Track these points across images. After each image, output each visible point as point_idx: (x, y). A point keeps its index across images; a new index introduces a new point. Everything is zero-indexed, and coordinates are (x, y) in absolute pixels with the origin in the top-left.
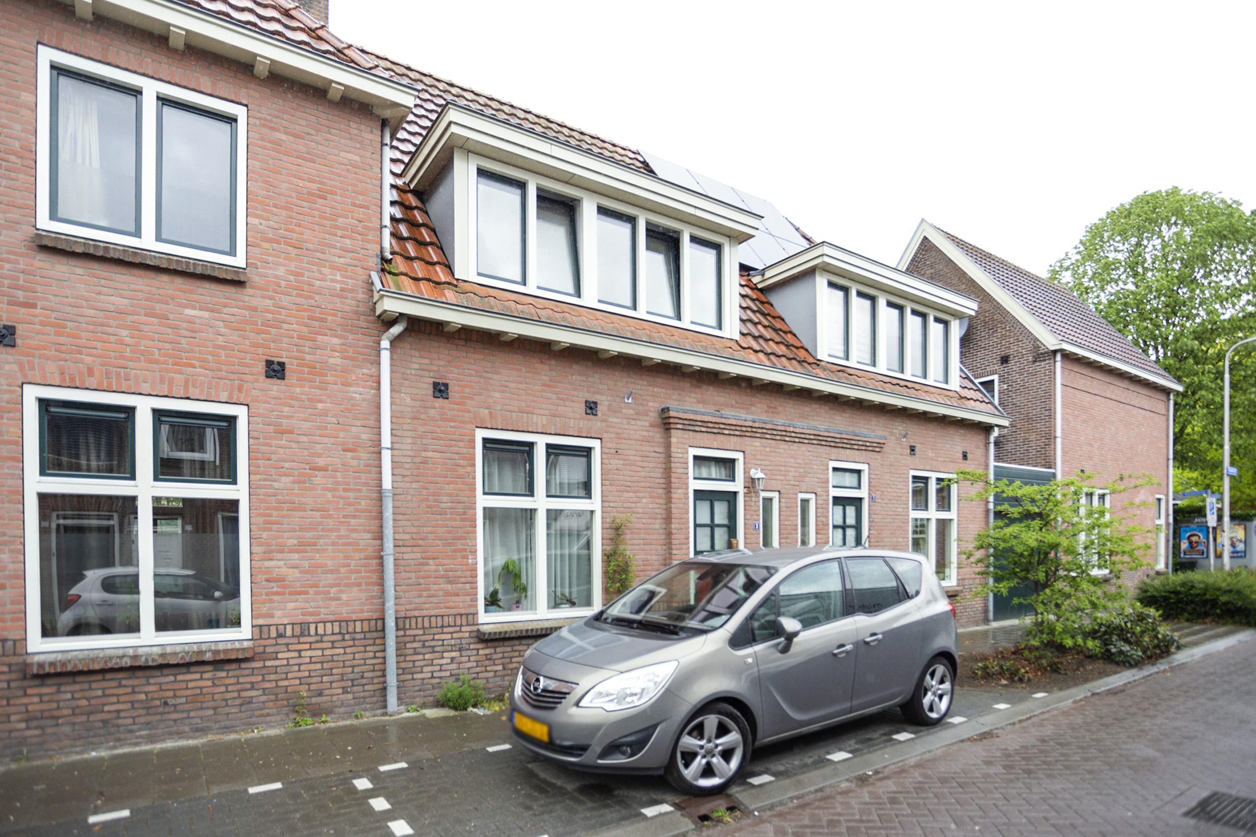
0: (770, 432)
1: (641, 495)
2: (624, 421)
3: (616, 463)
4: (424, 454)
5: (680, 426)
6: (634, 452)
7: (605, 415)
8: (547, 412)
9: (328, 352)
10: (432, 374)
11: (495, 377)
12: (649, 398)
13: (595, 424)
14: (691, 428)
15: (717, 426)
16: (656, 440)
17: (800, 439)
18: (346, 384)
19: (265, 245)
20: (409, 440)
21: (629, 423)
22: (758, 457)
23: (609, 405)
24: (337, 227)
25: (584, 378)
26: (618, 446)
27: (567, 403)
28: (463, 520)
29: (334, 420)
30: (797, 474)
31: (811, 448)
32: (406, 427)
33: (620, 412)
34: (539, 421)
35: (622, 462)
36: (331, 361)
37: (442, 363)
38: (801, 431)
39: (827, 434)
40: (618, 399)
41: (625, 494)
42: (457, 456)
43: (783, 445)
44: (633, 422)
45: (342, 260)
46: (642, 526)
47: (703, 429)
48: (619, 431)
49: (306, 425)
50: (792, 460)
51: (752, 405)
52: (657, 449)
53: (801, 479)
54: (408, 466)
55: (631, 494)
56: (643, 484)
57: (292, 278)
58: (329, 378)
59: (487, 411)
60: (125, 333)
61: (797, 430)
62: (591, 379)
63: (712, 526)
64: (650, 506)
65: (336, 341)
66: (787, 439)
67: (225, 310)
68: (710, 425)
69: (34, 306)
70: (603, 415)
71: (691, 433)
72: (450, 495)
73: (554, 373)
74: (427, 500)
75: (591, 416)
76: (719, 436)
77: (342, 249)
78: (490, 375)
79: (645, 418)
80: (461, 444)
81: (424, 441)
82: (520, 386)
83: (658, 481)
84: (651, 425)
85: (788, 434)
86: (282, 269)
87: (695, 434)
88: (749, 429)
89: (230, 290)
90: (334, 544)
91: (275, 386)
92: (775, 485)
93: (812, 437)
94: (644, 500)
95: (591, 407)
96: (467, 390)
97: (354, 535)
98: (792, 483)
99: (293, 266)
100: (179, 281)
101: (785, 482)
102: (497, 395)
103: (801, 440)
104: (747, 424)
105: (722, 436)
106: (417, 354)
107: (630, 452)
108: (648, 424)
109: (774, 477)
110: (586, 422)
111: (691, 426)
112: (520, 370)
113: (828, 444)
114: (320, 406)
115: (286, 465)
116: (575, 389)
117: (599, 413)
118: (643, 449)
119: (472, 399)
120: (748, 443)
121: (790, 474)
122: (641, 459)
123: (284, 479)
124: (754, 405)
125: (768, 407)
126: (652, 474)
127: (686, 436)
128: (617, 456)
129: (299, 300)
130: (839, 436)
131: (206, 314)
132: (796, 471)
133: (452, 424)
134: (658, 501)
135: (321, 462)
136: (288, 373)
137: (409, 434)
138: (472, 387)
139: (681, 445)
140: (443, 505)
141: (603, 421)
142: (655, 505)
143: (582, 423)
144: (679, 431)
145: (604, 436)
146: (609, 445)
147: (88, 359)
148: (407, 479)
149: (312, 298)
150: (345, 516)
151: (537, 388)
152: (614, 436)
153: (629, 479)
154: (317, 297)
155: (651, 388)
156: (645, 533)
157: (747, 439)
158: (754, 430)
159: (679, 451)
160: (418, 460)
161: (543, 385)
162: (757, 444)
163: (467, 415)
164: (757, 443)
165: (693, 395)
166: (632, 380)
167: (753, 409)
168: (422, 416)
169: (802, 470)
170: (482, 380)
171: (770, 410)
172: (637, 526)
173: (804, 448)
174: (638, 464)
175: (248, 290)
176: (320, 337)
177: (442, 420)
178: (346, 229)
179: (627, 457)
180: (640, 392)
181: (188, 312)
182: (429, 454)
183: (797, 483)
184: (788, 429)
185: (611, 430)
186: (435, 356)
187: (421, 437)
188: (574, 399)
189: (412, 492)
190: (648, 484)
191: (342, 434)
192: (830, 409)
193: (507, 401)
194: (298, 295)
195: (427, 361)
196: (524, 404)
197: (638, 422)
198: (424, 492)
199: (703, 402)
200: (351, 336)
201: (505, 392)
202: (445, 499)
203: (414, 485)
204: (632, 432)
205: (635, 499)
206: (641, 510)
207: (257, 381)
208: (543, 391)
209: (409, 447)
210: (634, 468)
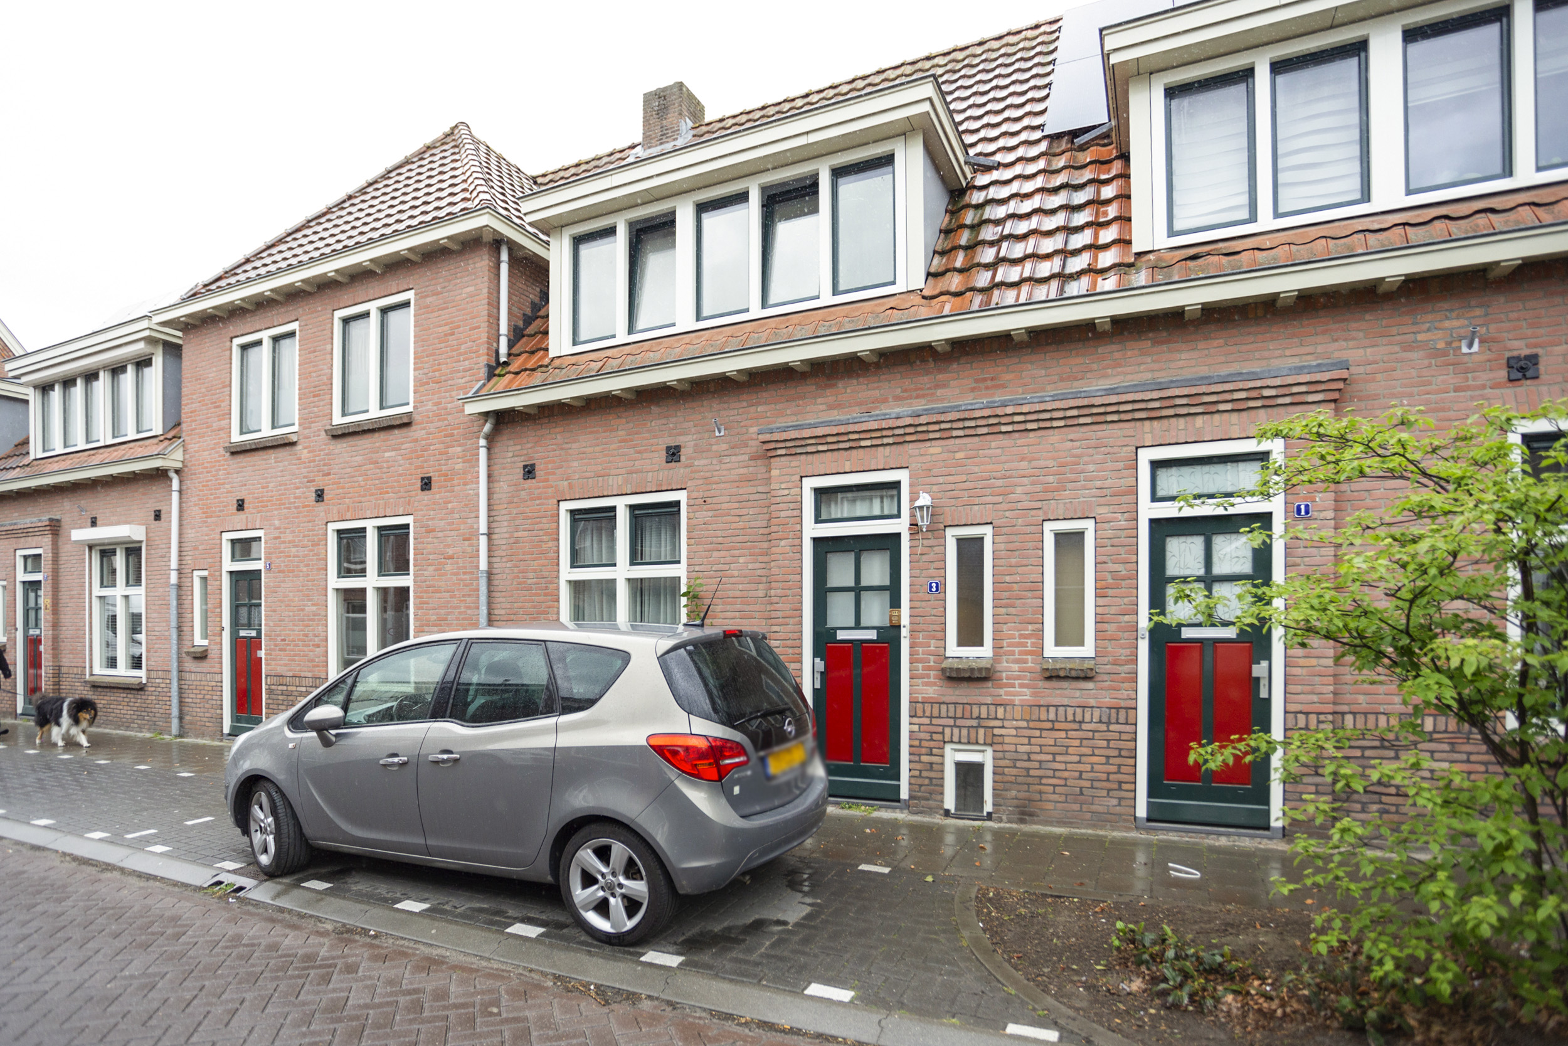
0: (960, 425)
1: (736, 552)
2: (715, 461)
3: (704, 515)
4: (516, 535)
5: (783, 452)
6: (727, 499)
7: (691, 458)
8: (623, 471)
9: (455, 460)
10: (522, 458)
11: (574, 446)
12: (749, 422)
13: (678, 471)
14: (799, 450)
15: (845, 438)
16: (759, 476)
17: (1043, 422)
18: (465, 484)
19: (422, 389)
20: (506, 524)
21: (720, 462)
22: (935, 471)
23: (696, 445)
24: (460, 354)
25: (664, 421)
26: (707, 494)
27: (645, 455)
28: (546, 595)
29: (457, 516)
30: (1039, 488)
31: (1073, 433)
32: (504, 512)
33: (709, 450)
34: (615, 482)
35: (710, 513)
36: (457, 467)
37: (529, 445)
38: (1037, 407)
39: (1114, 399)
40: (706, 435)
41: (715, 554)
42: (541, 533)
43: (995, 442)
44: (727, 459)
45: (463, 381)
46: (738, 593)
47: (821, 448)
48: (708, 474)
49: (442, 523)
50: (1024, 464)
51: (937, 387)
52: (760, 489)
53: (1050, 495)
54: (504, 547)
55: (723, 553)
56: (740, 538)
57: (435, 408)
58: (456, 482)
59: (566, 483)
60: (361, 479)
61: (1025, 409)
62: (673, 420)
63: (858, 590)
64: (750, 566)
65: (459, 449)
66: (1004, 429)
67: (404, 446)
68: (830, 439)
69: (329, 474)
70: (687, 459)
71: (803, 457)
72: (535, 571)
73: (631, 425)
74: (518, 577)
75: (673, 464)
76: (854, 452)
77: (465, 371)
78: (569, 446)
79: (744, 450)
80: (544, 520)
81: (517, 522)
82: (598, 449)
83: (761, 531)
84: (752, 458)
85: (1003, 420)
86: (430, 403)
87: (810, 457)
88: (911, 430)
89: (404, 431)
90: (458, 619)
91: (426, 496)
92: (976, 512)
93: (1075, 412)
94: (741, 560)
95: (673, 454)
96: (550, 466)
97: (469, 612)
98: (1027, 505)
99: (436, 398)
100: (382, 435)
101: (1004, 506)
102: (576, 464)
103: (1042, 425)
104: (900, 423)
105: (861, 451)
106: (511, 442)
107: (722, 499)
108: (746, 457)
109: (977, 501)
110: (666, 472)
111: (797, 448)
112: (597, 432)
113: (1124, 417)
114: (450, 506)
115: (431, 557)
116: (654, 437)
117: (683, 458)
118: (741, 491)
119: (554, 474)
120: (916, 452)
121: (1019, 490)
122: (737, 505)
123: (431, 568)
124: (944, 386)
125: (976, 381)
126: (753, 524)
127: (793, 464)
128: (705, 507)
129: (440, 423)
130: (1155, 395)
131: (393, 453)
132: (1033, 483)
133: (538, 502)
134: (761, 559)
135: (450, 552)
136: (433, 484)
137: (505, 518)
138: (554, 462)
139: (787, 478)
140: (529, 581)
141: (686, 466)
142: (758, 565)
143: (661, 475)
144: (783, 459)
145: (689, 484)
146: (695, 495)
147: (347, 500)
148: (504, 560)
149: (446, 419)
150: (464, 596)
151: (614, 446)
152: (700, 482)
153: (719, 533)
154: (449, 417)
155: (752, 409)
156: (742, 603)
157: (911, 445)
158: (920, 429)
159: (783, 486)
160: (512, 540)
161: (620, 442)
162: (938, 450)
163: (550, 490)
164: (935, 448)
165: (819, 400)
166: (726, 406)
167: (939, 392)
168: (515, 500)
169: (1051, 479)
170: (563, 452)
171: (982, 385)
172: (731, 594)
173: (1054, 437)
174: (732, 512)
175: (414, 427)
176: (450, 450)
177: (532, 499)
178: (465, 353)
179: (719, 506)
180: (738, 418)
181: (387, 454)
182: (520, 534)
183: (1039, 505)
184: (999, 411)
185: (696, 475)
186: (525, 440)
187: (514, 519)
188: (653, 448)
189: (507, 571)
190: (747, 538)
191: (462, 527)
192: (1156, 343)
193: (584, 468)
194: (439, 420)
195: (519, 447)
196: (600, 467)
197: (733, 458)
198: (516, 570)
199: (838, 406)
200: (469, 442)
201: (582, 459)
202: (531, 575)
203: (508, 565)
204: (724, 473)
205: (728, 559)
206: (736, 573)
207: (417, 495)
208: (619, 448)
209: (505, 530)
210: (730, 518)
